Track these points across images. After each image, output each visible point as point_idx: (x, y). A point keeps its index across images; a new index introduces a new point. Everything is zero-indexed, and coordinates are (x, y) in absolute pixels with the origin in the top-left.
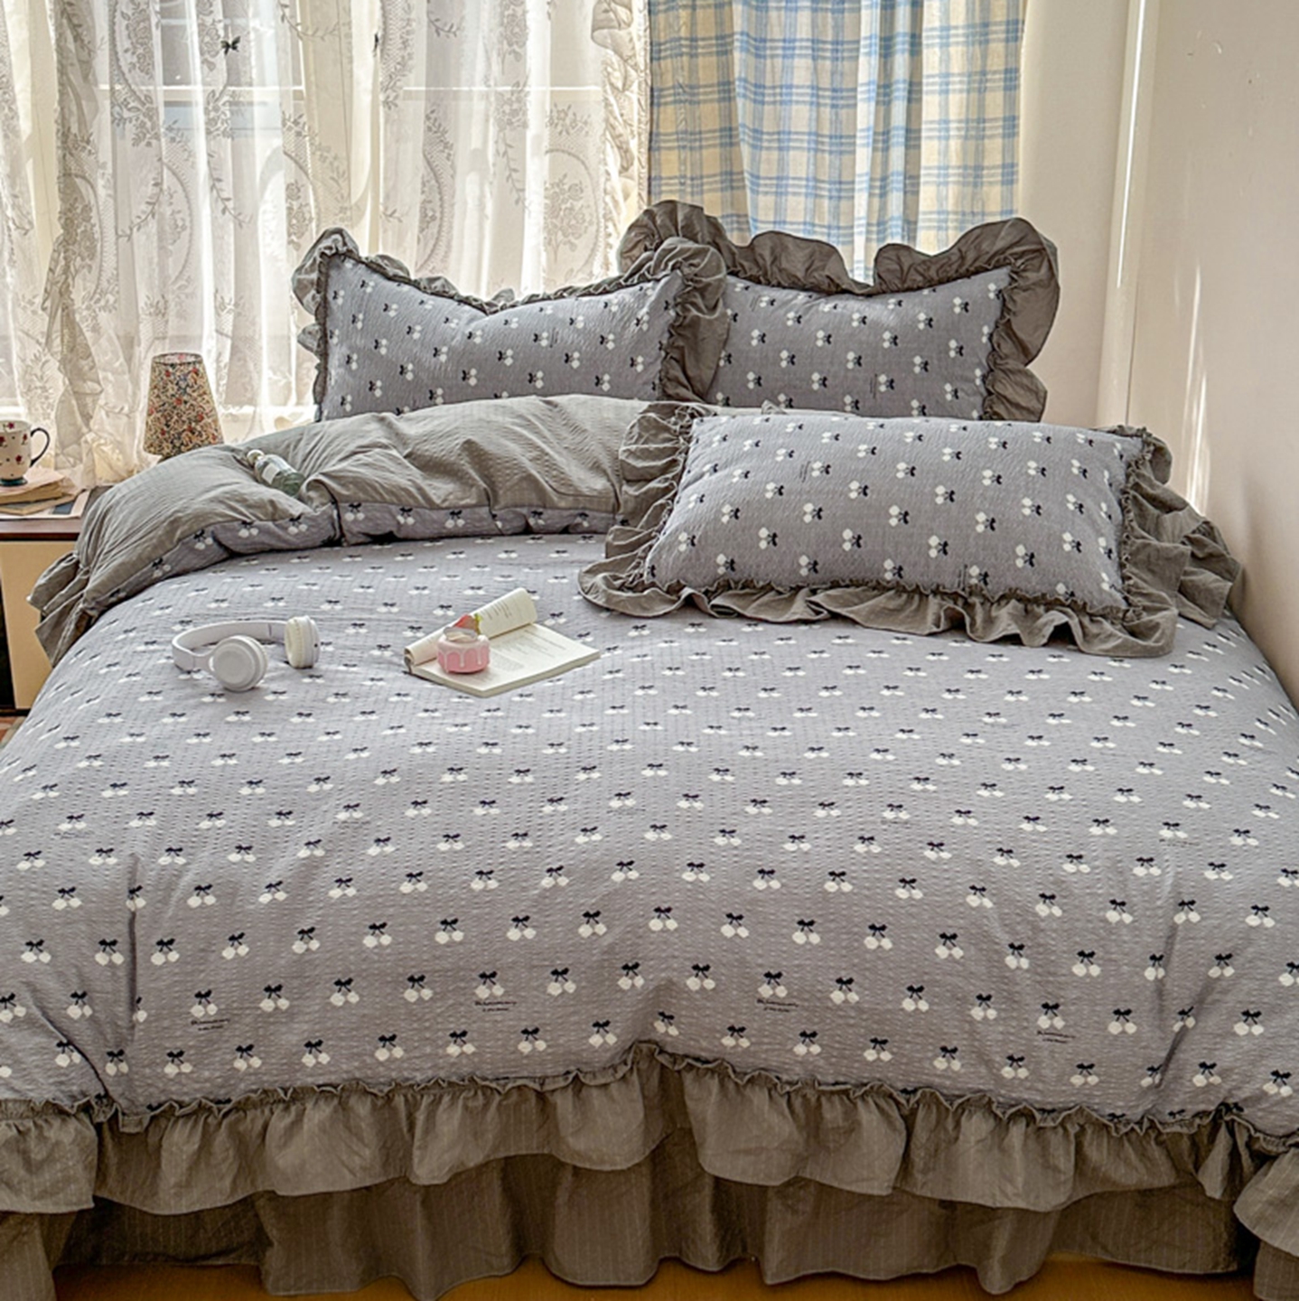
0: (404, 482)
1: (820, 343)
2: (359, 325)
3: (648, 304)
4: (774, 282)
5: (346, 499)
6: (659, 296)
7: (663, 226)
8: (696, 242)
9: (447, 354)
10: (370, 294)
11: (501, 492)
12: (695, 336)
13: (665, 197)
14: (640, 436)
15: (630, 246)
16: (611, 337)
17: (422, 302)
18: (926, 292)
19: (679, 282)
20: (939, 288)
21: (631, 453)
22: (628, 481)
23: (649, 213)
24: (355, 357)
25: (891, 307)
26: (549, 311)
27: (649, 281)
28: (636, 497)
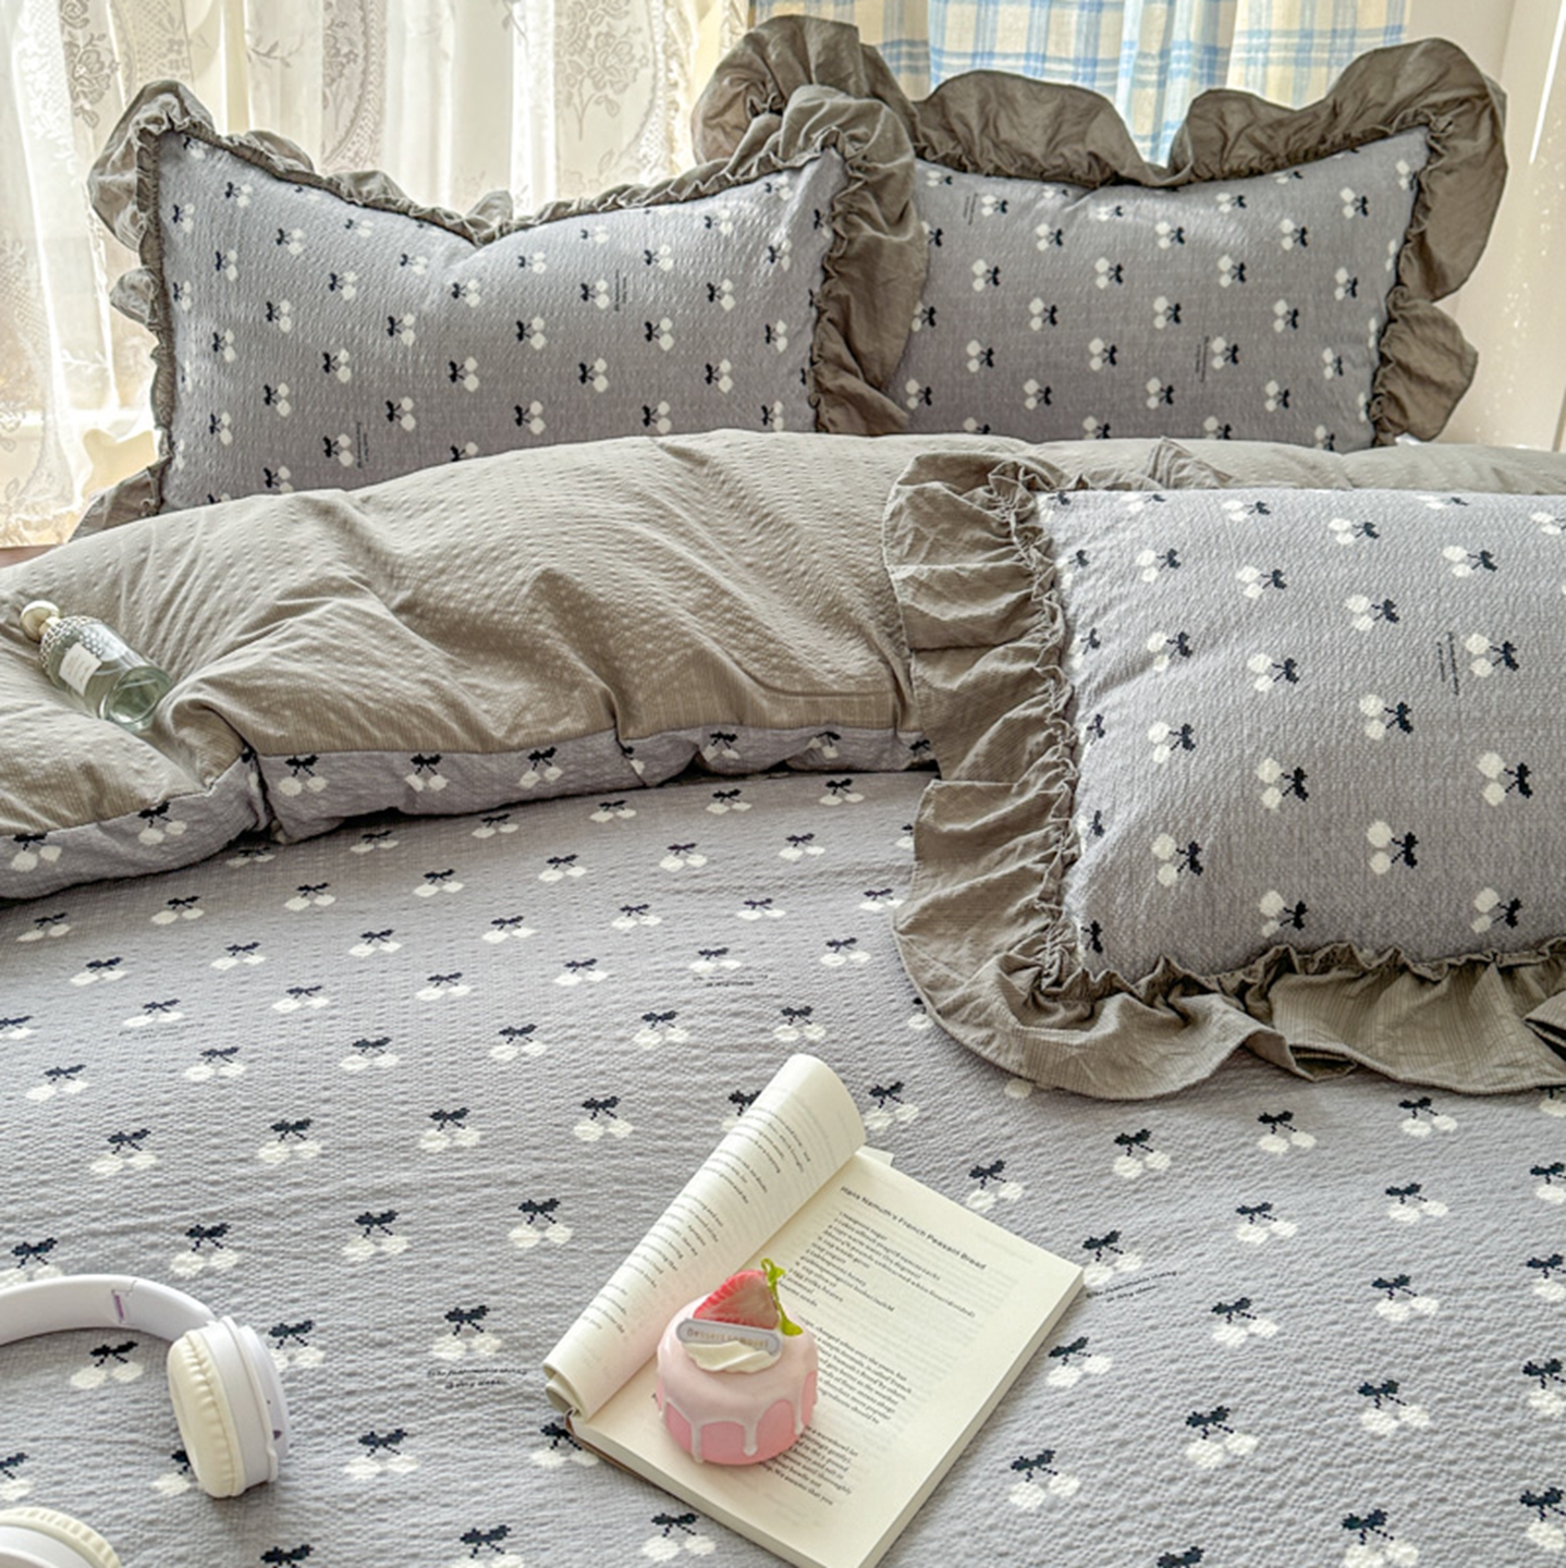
0: (411, 689)
1: (1102, 282)
2: (232, 273)
3: (786, 218)
4: (990, 168)
5: (279, 747)
6: (806, 200)
7: (783, 64)
8: (848, 93)
9: (416, 328)
10: (247, 211)
11: (640, 697)
12: (870, 278)
13: (779, 10)
14: (919, 538)
15: (721, 104)
16: (727, 285)
17: (349, 225)
18: (1282, 178)
19: (837, 171)
20: (1304, 169)
21: (920, 585)
22: (917, 651)
23: (753, 40)
24: (229, 337)
25: (1226, 208)
26: (601, 239)
27: (779, 171)
28: (953, 695)
